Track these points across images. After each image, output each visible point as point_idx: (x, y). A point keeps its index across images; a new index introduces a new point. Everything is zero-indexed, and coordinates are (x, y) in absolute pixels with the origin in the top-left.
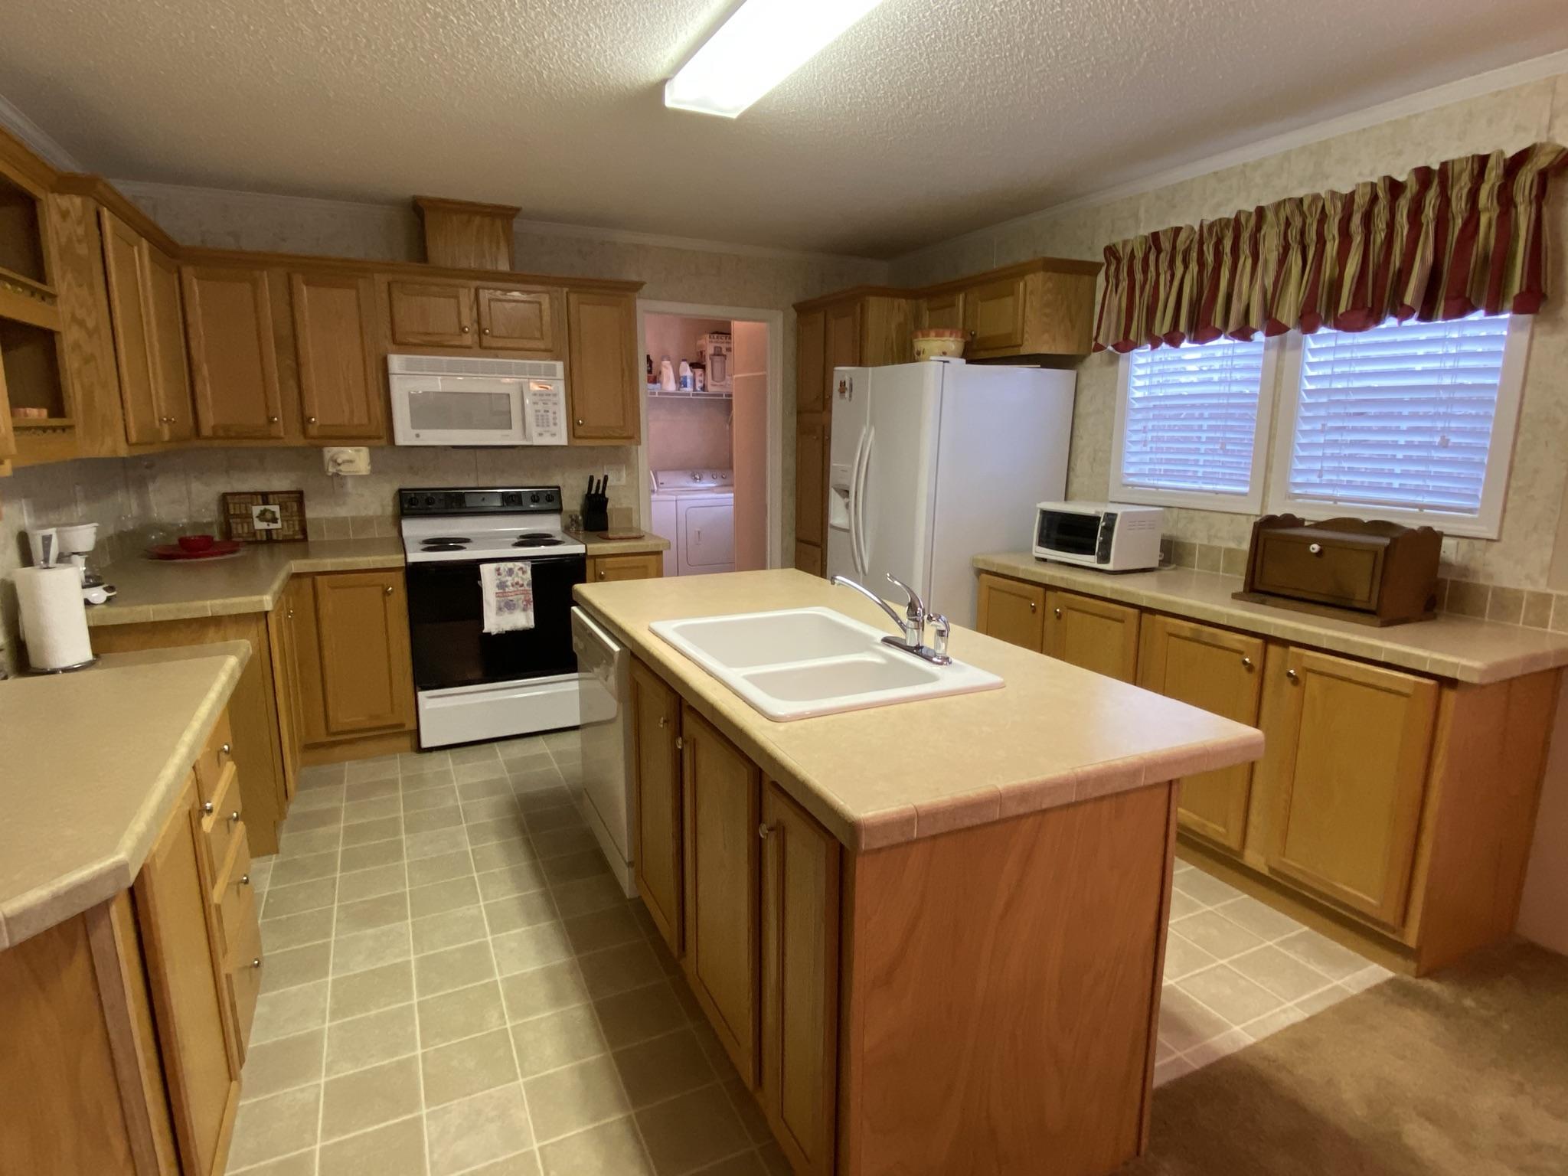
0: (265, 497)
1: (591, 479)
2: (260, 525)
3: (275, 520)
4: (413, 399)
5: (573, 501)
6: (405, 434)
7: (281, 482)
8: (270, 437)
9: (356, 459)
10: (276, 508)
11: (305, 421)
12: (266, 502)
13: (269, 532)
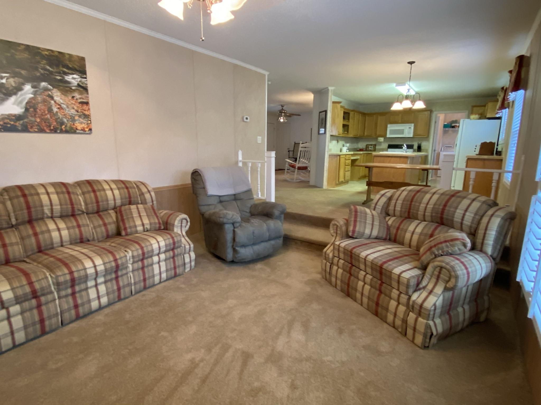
0: (371, 145)
1: (418, 143)
2: (370, 149)
3: (371, 148)
4: (390, 130)
5: (416, 147)
6: (388, 136)
7: (373, 143)
8: (372, 136)
9: (381, 139)
10: (372, 147)
11: (376, 134)
12: (371, 146)
13: (371, 150)
